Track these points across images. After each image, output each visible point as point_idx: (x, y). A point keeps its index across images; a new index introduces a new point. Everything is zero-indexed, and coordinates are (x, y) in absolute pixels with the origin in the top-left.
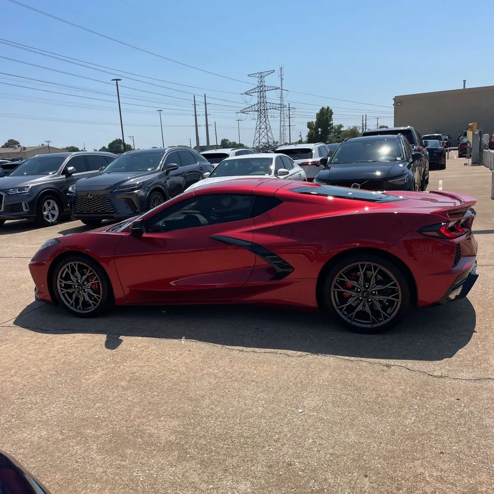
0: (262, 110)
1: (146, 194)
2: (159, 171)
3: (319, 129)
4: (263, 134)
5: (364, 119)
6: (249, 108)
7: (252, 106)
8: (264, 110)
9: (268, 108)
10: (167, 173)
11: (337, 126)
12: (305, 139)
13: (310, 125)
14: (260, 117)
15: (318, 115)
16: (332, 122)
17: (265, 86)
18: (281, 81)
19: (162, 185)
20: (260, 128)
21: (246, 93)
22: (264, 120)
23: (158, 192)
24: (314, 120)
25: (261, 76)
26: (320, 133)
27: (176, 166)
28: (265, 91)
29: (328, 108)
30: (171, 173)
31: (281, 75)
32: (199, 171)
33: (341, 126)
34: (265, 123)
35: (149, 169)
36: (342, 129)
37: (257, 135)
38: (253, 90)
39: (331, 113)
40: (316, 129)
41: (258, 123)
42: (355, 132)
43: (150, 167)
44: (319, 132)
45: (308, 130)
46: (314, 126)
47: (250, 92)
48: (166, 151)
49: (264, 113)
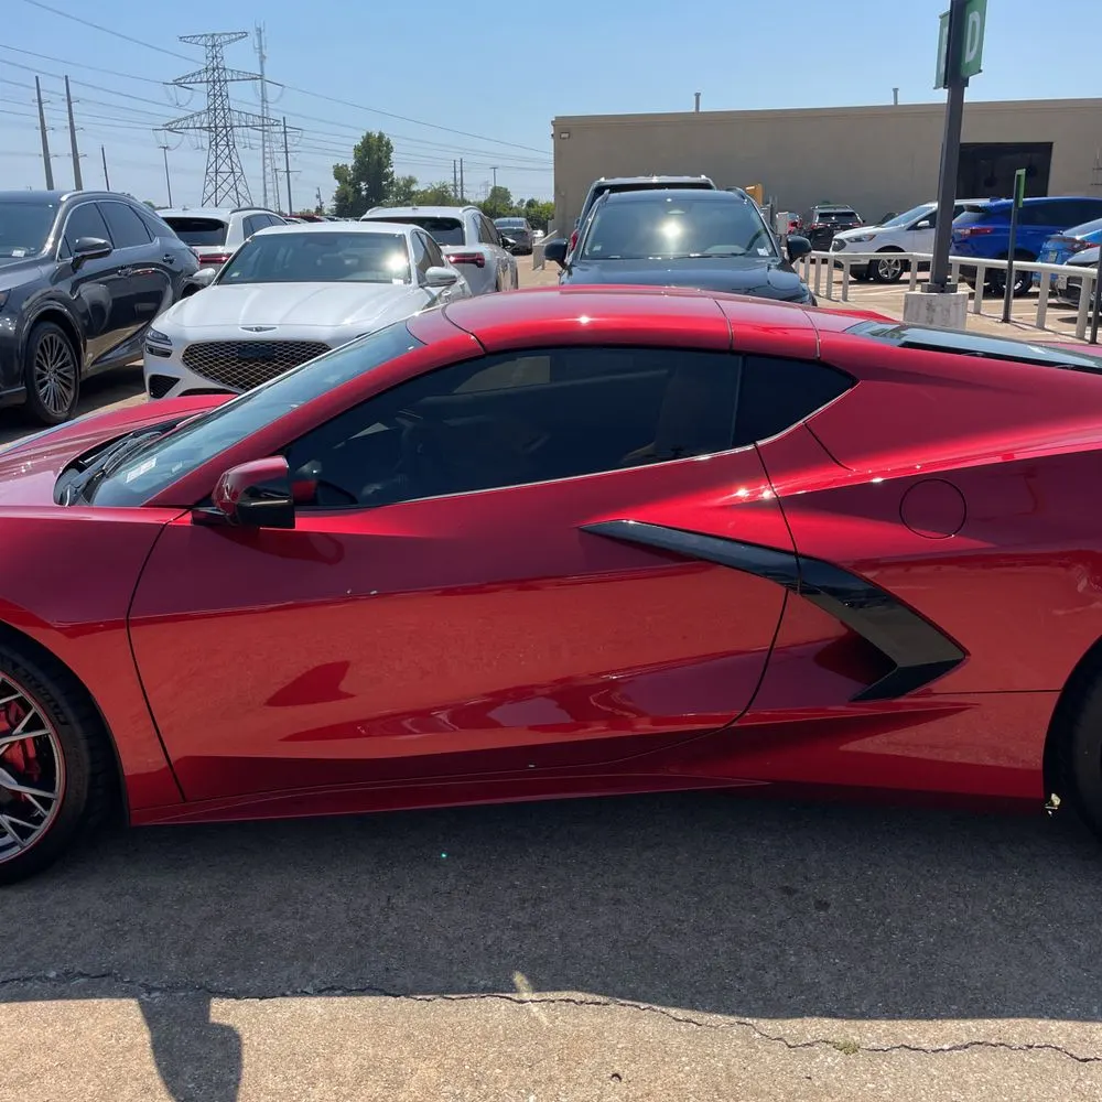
0: (220, 128)
1: (18, 330)
2: (51, 258)
3: (363, 184)
4: (226, 187)
5: (458, 169)
6: (186, 119)
7: (192, 117)
8: (225, 127)
9: (236, 123)
10: (77, 264)
11: (404, 179)
12: (329, 205)
13: (339, 173)
14: (217, 144)
15: (357, 149)
16: (391, 169)
17: (224, 69)
18: (262, 63)
19: (66, 303)
20: (217, 172)
21: (176, 83)
22: (227, 151)
23: (53, 326)
24: (351, 162)
25: (214, 44)
26: (364, 193)
27: (104, 245)
28: (226, 81)
29: (381, 137)
30: (90, 266)
31: (261, 48)
32: (162, 263)
33: (411, 181)
34: (228, 161)
35: (18, 253)
36: (414, 188)
37: (211, 189)
38: (193, 75)
39: (390, 149)
40: (355, 184)
41: (212, 159)
42: (445, 197)
43: (18, 245)
44: (360, 190)
45: (337, 183)
46: (349, 175)
47: (188, 80)
48: (64, 198)
49: (226, 135)
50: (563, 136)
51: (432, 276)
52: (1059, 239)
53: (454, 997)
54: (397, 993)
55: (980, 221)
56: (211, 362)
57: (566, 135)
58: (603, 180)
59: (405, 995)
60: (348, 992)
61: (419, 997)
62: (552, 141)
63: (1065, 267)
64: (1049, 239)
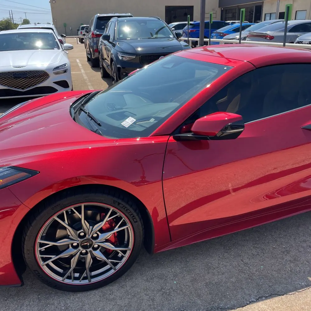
50: (53, 2)
51: (66, 47)
52: (215, 32)
53: (300, 291)
54: (283, 294)
55: (193, 28)
56: (3, 79)
57: (54, 2)
58: (99, 15)
59: (285, 294)
60: (267, 298)
61: (290, 294)
62: (50, 4)
63: (222, 40)
64: (213, 33)
